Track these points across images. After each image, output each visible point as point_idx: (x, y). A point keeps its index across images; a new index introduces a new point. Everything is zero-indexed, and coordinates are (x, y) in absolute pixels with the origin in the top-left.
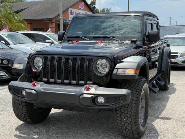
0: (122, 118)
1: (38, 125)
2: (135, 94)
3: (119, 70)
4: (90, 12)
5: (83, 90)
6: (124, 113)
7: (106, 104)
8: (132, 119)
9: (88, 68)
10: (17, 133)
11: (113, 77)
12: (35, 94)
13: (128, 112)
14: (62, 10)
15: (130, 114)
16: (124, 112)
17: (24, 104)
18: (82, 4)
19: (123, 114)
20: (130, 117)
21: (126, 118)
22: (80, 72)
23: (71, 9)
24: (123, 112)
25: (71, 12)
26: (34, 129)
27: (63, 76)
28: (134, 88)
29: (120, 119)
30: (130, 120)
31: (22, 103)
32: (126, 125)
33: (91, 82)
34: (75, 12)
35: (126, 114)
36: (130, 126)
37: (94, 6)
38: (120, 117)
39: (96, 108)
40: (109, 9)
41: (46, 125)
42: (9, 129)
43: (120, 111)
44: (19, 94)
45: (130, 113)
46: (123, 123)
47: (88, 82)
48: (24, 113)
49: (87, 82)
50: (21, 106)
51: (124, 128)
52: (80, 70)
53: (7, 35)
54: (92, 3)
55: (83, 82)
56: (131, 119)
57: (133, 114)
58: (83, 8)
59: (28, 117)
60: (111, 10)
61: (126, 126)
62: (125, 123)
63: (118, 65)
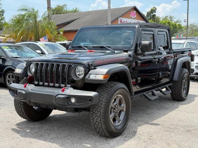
0: (93, 118)
1: (36, 123)
2: (105, 97)
3: (91, 75)
4: (142, 20)
5: (60, 91)
7: (76, 104)
8: (101, 118)
9: (68, 73)
10: (16, 127)
11: (86, 82)
12: (24, 94)
13: (98, 112)
14: (110, 19)
15: (100, 114)
17: (22, 103)
18: (134, 13)
19: (94, 114)
20: (99, 116)
21: (96, 117)
22: (62, 77)
23: (121, 18)
24: (94, 112)
25: (121, 22)
26: (31, 125)
27: (49, 79)
28: (105, 92)
29: (92, 118)
30: (99, 119)
33: (70, 86)
34: (126, 21)
35: (96, 114)
36: (100, 124)
37: (154, 14)
38: (92, 117)
39: (68, 107)
40: (172, 16)
41: (42, 123)
42: (11, 124)
43: (92, 111)
44: (15, 94)
46: (94, 122)
47: (68, 85)
48: (22, 111)
49: (66, 85)
50: (20, 105)
51: (96, 126)
52: (62, 75)
53: (44, 45)
54: (152, 11)
55: (63, 85)
57: (102, 114)
58: (135, 17)
59: (26, 115)
60: (174, 18)
61: (97, 125)
62: (96, 122)
63: (91, 71)
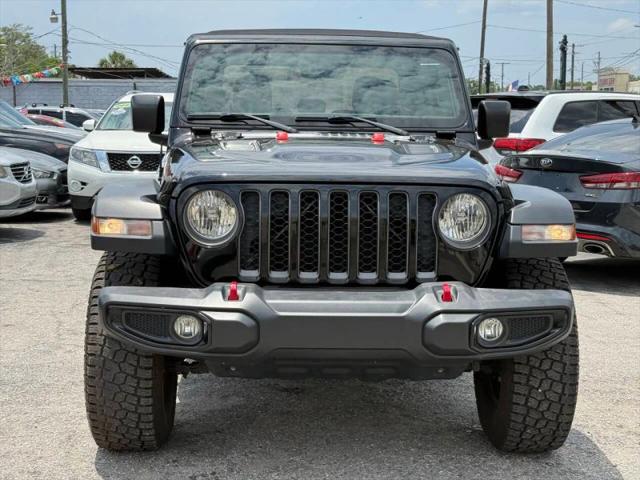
0: (531, 387)
3: (524, 228)
6: (539, 368)
8: (564, 385)
13: (552, 364)
15: (561, 371)
16: (540, 366)
19: (536, 373)
20: (558, 379)
21: (546, 385)
24: (537, 365)
29: (523, 390)
31: (139, 370)
32: (545, 406)
33: (432, 275)
35: (545, 371)
36: (556, 408)
38: (526, 384)
39: (481, 357)
43: (527, 364)
45: (558, 367)
46: (532, 403)
47: (421, 275)
49: (415, 274)
50: (134, 383)
51: (532, 418)
55: (401, 275)
56: (561, 386)
57: (570, 370)
61: (542, 413)
62: (540, 402)
